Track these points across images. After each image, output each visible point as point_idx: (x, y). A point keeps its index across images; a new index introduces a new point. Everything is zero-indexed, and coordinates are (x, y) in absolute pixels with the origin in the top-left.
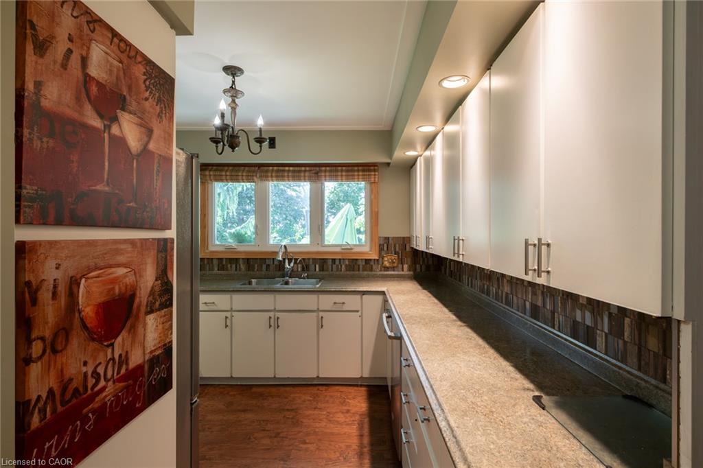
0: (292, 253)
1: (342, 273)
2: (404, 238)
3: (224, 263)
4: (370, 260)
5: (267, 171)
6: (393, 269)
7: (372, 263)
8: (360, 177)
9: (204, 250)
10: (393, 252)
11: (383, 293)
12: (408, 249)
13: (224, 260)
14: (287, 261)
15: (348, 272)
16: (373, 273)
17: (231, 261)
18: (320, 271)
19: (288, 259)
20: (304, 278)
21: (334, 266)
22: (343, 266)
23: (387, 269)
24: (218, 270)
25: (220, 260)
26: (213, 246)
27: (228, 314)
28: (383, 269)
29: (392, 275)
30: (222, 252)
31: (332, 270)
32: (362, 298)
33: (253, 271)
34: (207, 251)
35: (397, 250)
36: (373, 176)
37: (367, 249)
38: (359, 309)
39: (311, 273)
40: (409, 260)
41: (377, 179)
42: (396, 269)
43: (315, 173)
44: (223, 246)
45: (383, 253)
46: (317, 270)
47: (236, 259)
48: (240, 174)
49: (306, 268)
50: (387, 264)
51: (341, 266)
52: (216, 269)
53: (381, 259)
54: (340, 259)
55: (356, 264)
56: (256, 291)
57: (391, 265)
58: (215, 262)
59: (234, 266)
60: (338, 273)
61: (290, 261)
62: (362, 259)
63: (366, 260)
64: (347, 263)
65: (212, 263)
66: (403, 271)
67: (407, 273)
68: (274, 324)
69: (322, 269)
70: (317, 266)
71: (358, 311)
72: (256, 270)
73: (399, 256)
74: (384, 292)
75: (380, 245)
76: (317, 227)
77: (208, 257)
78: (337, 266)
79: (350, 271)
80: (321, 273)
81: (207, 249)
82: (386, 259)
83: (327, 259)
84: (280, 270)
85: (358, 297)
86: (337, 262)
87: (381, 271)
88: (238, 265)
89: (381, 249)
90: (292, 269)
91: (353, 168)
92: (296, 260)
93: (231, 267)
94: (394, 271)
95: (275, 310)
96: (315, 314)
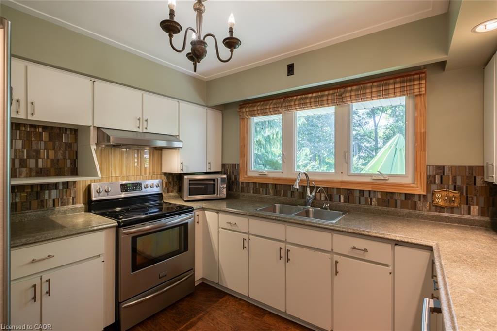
0: (314, 181)
1: (372, 207)
2: (471, 168)
3: (257, 187)
4: (414, 195)
5: (291, 101)
6: (452, 210)
7: (416, 199)
8: (398, 90)
9: (244, 176)
10: (452, 187)
11: (430, 249)
12: (479, 182)
13: (258, 185)
14: (308, 189)
15: (380, 208)
16: (418, 212)
17: (262, 185)
18: (345, 202)
19: (310, 187)
20: (326, 208)
21: (363, 199)
22: (374, 200)
23: (441, 209)
24: (253, 193)
25: (255, 184)
26: (250, 172)
27: (246, 236)
28: (433, 208)
29: (449, 218)
30: (256, 177)
31: (360, 203)
32: (393, 250)
33: (280, 196)
34: (245, 176)
35: (459, 183)
36: (416, 87)
37: (408, 181)
38: (389, 262)
39: (334, 203)
40: (482, 199)
41: (423, 89)
42: (455, 210)
43: (339, 96)
44: (257, 172)
45: (434, 187)
46: (342, 200)
47: (267, 184)
48: (268, 107)
49: (330, 198)
50: (439, 201)
51: (371, 199)
52: (252, 192)
53: (429, 196)
54: (370, 191)
55: (391, 198)
56: (268, 219)
57: (447, 205)
58: (252, 186)
59: (265, 190)
60: (366, 207)
61: (312, 189)
62: (400, 193)
63: (406, 194)
64: (379, 196)
65: (249, 186)
66: (469, 214)
67: (477, 218)
68: (285, 256)
69: (348, 200)
70: (342, 197)
71: (387, 266)
72: (282, 195)
73: (461, 193)
74: (432, 247)
75: (428, 177)
76: (343, 154)
77: (246, 181)
78: (366, 198)
79: (382, 206)
80: (346, 204)
81: (246, 174)
82: (438, 195)
83: (354, 190)
84: (303, 198)
85: (388, 247)
86: (366, 194)
87: (430, 210)
88: (268, 190)
89: (430, 181)
90: (315, 198)
91: (388, 81)
92: (318, 188)
93: (262, 191)
94: (452, 212)
95: (285, 242)
96: (328, 255)
